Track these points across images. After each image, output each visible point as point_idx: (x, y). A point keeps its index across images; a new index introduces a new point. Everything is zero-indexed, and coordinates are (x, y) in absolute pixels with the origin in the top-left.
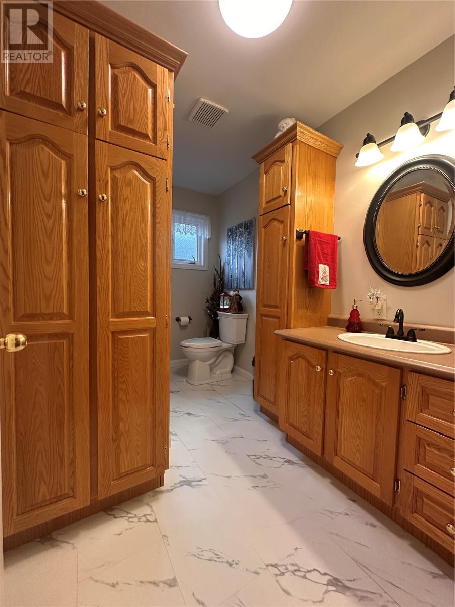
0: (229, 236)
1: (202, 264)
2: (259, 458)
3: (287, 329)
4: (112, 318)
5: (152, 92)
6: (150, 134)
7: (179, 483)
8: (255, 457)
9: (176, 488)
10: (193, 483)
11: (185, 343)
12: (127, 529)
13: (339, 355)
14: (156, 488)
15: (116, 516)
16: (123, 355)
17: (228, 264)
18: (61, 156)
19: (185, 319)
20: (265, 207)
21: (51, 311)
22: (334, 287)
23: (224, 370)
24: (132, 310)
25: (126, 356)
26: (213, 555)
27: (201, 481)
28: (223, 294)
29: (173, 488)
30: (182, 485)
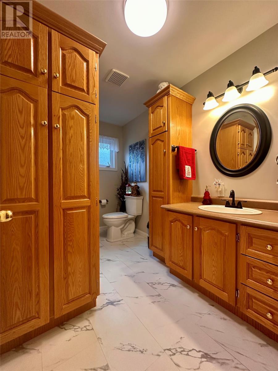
0: (130, 150)
1: (114, 167)
2: (154, 284)
3: (168, 204)
4: (63, 200)
5: (86, 65)
6: (85, 89)
7: (106, 304)
8: (152, 284)
9: (104, 307)
10: (115, 303)
11: (105, 216)
12: (74, 336)
13: (200, 218)
14: (91, 309)
15: (66, 328)
16: (70, 223)
17: (130, 167)
18: (31, 101)
19: (104, 202)
20: (153, 133)
21: (24, 197)
22: (194, 179)
23: (129, 232)
24: (76, 195)
25: (71, 224)
26: (130, 347)
27: (119, 301)
28: (127, 185)
29: (102, 307)
30: (108, 305)
